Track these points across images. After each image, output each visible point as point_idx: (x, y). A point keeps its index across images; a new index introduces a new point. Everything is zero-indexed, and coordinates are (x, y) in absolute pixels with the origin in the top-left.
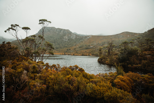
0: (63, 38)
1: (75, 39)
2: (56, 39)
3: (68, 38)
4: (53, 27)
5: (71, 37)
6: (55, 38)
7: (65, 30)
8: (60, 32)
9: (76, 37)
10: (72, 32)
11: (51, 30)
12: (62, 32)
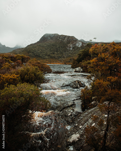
0: (67, 46)
1: (81, 47)
2: (59, 47)
3: (73, 46)
4: (56, 34)
5: (77, 45)
6: (57, 46)
7: (69, 37)
8: (64, 39)
9: (82, 45)
10: (77, 39)
11: (53, 37)
12: (66, 39)
